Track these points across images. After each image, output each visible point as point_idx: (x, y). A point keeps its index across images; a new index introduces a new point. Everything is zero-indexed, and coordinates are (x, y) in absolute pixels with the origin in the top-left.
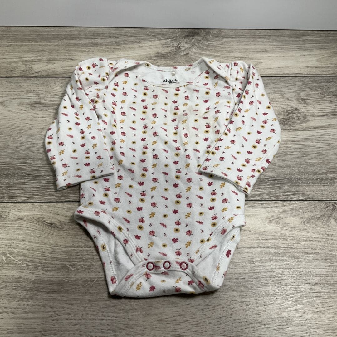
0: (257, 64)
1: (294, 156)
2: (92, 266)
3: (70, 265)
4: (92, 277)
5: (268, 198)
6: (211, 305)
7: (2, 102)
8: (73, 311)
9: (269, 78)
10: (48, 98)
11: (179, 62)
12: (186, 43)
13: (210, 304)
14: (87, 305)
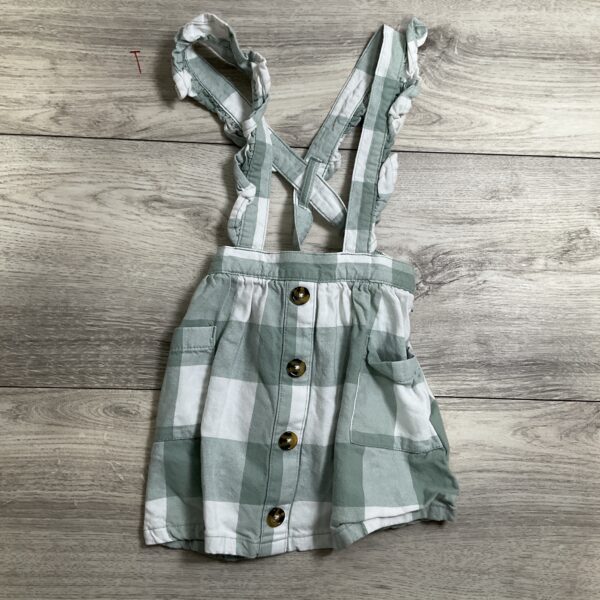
0: (531, 127)
1: (568, 322)
5: (518, 395)
7: (95, 195)
9: (551, 159)
10: (172, 188)
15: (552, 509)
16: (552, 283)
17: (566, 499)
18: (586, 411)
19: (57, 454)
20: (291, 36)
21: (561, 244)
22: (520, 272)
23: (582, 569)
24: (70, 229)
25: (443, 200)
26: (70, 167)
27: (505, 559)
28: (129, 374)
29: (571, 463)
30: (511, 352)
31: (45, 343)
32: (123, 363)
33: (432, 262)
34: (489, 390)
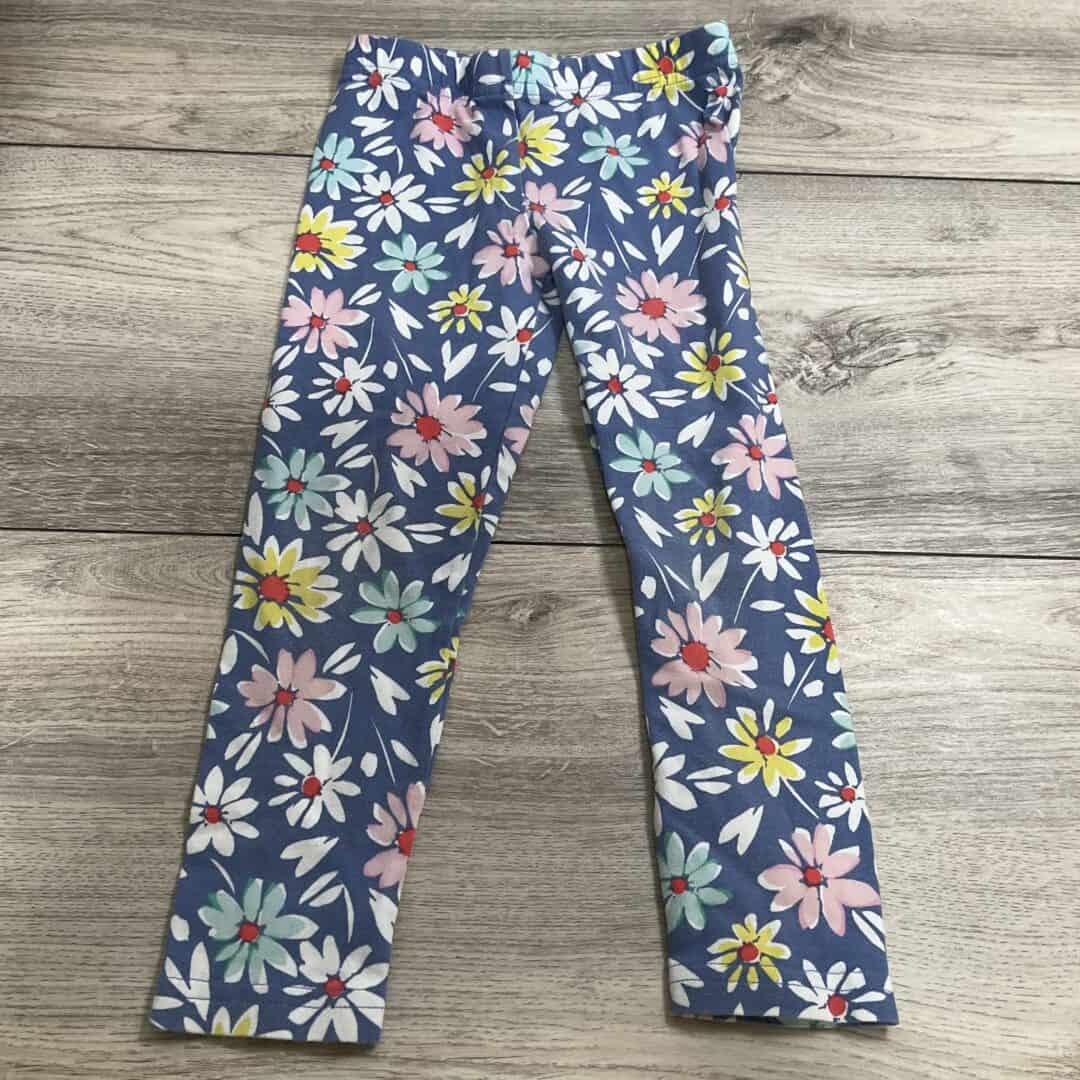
0: (995, 141)
2: (552, 726)
3: (490, 721)
4: (553, 755)
5: (1048, 551)
6: (897, 845)
7: (236, 233)
8: (511, 846)
9: (1036, 186)
11: (759, 125)
12: (777, 62)
13: (893, 841)
14: (548, 832)
19: (126, 652)
20: (578, 25)
24: (186, 280)
25: (858, 242)
26: (195, 192)
31: (124, 457)
33: (849, 333)
34: (987, 540)
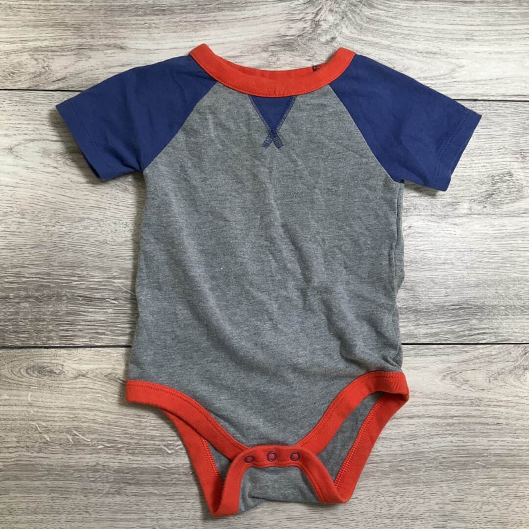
0: (453, 70)
1: (493, 265)
3: (165, 446)
5: (445, 340)
7: (11, 149)
8: (176, 508)
12: (331, 11)
15: (481, 452)
16: (477, 227)
17: (495, 441)
18: (514, 354)
21: (484, 188)
22: (445, 217)
23: (513, 511)
27: (437, 503)
28: (50, 331)
29: (500, 406)
30: (438, 296)
32: (44, 320)
34: (416, 335)
